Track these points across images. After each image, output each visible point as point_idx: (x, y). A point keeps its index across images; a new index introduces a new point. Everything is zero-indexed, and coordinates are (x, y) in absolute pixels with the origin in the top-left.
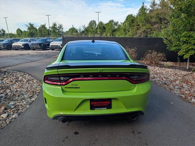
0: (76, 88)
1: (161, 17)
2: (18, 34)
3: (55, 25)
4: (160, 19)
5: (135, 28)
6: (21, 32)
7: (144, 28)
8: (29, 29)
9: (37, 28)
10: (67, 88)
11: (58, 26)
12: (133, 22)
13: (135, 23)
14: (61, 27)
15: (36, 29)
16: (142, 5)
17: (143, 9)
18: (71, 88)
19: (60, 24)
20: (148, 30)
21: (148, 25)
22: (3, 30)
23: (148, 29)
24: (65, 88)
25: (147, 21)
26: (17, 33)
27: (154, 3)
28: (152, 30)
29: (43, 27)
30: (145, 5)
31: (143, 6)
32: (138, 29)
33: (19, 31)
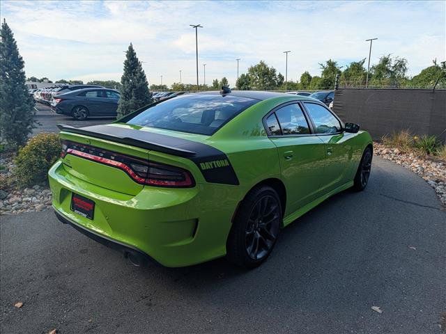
2: (303, 84)
3: (386, 61)
6: (310, 78)
8: (326, 72)
9: (342, 70)
11: (393, 65)
14: (401, 65)
15: (340, 72)
19: (398, 59)
22: (280, 76)
26: (302, 80)
29: (357, 67)
33: (306, 78)
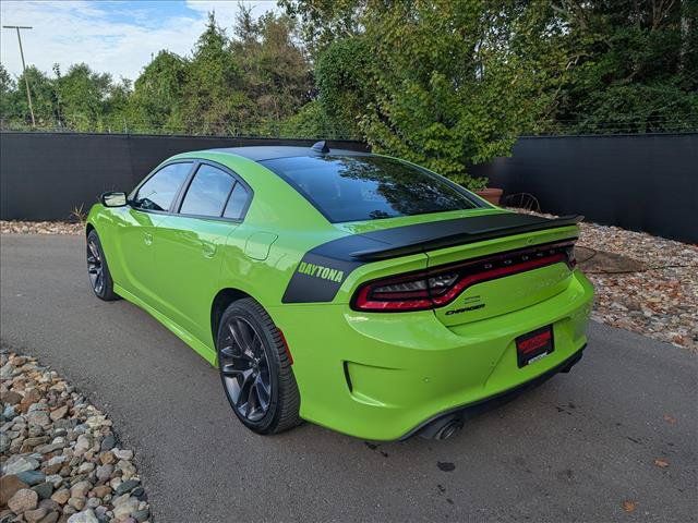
0: (477, 307)
1: (279, 70)
4: (277, 79)
5: (194, 102)
7: (226, 106)
10: (453, 312)
12: (181, 81)
13: (191, 86)
16: (208, 24)
17: (212, 37)
18: (463, 310)
20: (242, 113)
21: (239, 97)
23: (242, 107)
24: (447, 314)
25: (234, 80)
27: (247, 22)
28: (252, 113)
30: (220, 24)
31: (213, 27)
32: (204, 108)
